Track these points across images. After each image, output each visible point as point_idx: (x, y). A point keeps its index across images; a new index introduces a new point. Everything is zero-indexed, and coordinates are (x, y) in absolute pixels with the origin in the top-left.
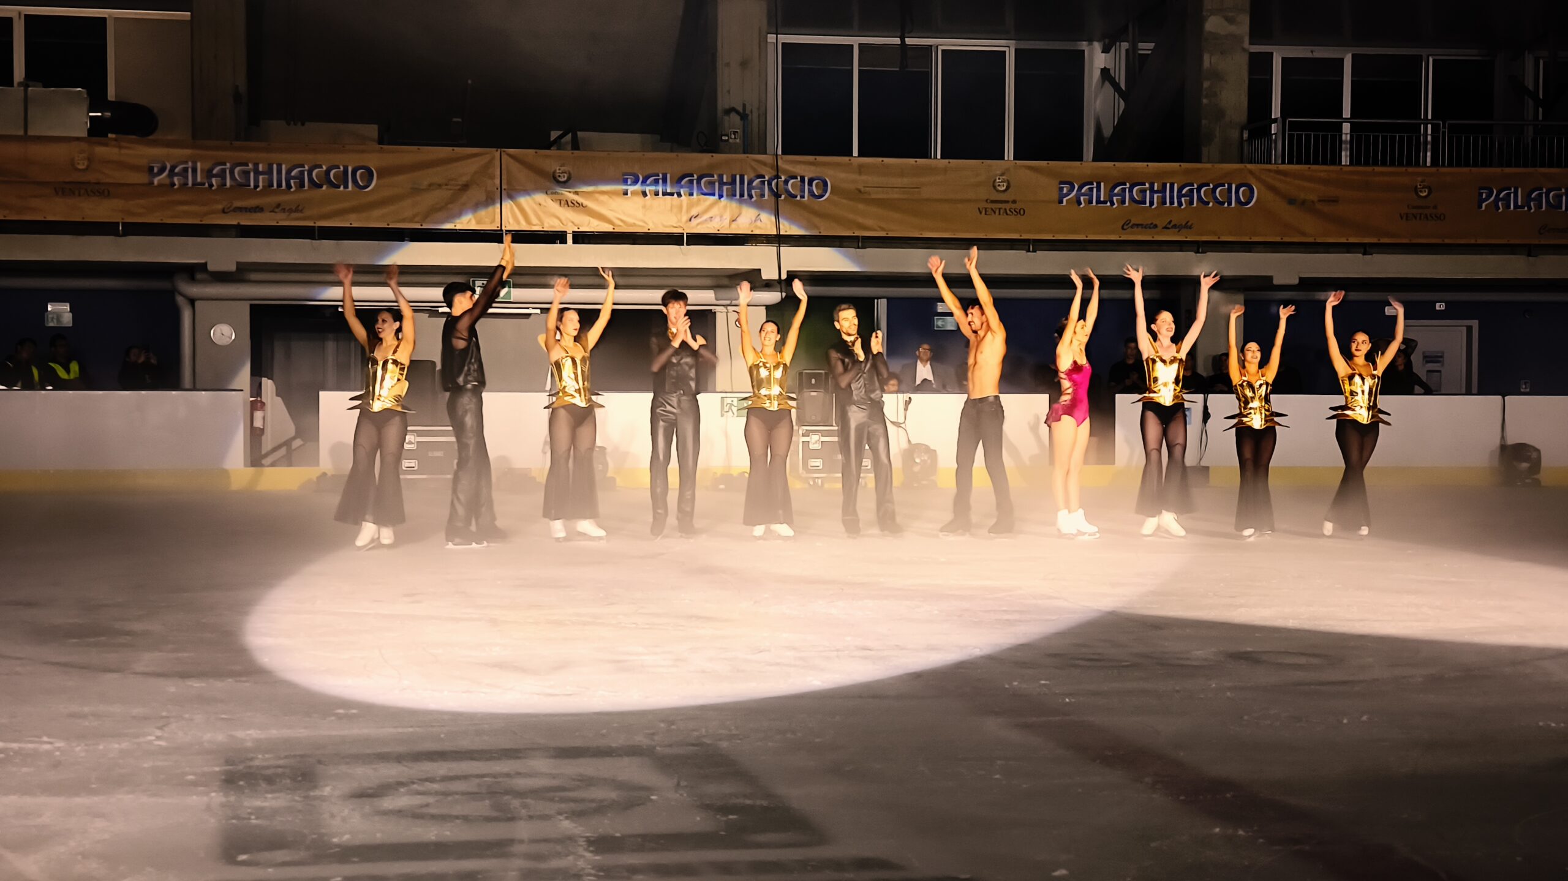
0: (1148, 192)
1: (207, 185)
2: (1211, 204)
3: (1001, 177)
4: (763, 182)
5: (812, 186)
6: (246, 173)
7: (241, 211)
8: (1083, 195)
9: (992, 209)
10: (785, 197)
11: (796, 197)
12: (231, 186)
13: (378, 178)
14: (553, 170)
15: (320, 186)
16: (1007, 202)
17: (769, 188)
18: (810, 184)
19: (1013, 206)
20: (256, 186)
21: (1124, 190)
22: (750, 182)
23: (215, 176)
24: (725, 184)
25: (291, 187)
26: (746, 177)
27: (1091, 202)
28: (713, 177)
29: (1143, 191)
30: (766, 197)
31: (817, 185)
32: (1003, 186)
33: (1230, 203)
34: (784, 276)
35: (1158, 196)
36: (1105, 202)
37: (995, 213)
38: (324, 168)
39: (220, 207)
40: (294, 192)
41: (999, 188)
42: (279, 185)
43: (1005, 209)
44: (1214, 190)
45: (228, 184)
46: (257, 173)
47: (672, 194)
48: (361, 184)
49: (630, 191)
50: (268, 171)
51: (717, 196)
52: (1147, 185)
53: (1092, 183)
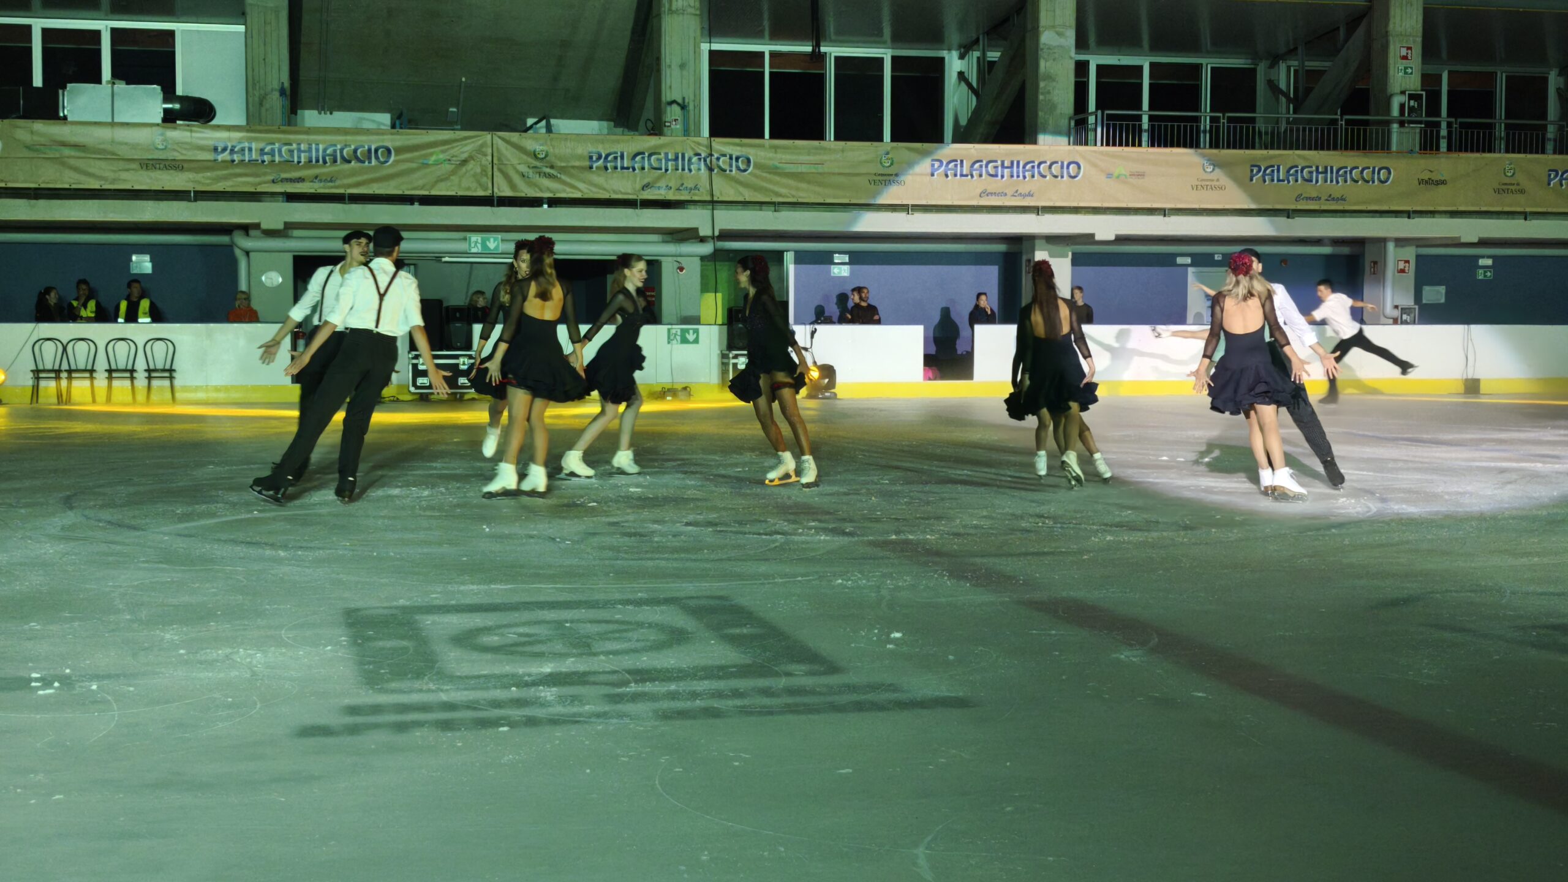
0: (1000, 168)
1: (260, 161)
2: (1048, 178)
3: (885, 155)
4: (700, 159)
5: (738, 162)
6: (291, 152)
7: (287, 181)
8: (950, 169)
9: (878, 180)
10: (716, 171)
11: (725, 171)
12: (279, 161)
13: (396, 155)
14: (533, 149)
15: (349, 162)
16: (890, 175)
17: (703, 163)
18: (737, 159)
19: (895, 178)
20: (299, 162)
21: (981, 166)
22: (689, 159)
23: (267, 154)
24: (671, 160)
25: (328, 163)
26: (687, 155)
27: (956, 175)
28: (661, 155)
29: (996, 167)
30: (703, 171)
31: (742, 161)
32: (887, 162)
33: (1062, 177)
34: (717, 233)
35: (1007, 171)
36: (967, 176)
37: (881, 183)
38: (353, 147)
39: (271, 178)
40: (328, 166)
41: (885, 164)
42: (317, 161)
43: (889, 181)
44: (1050, 167)
45: (277, 159)
46: (299, 151)
47: (628, 168)
48: (382, 159)
49: (594, 166)
50: (310, 150)
51: (663, 170)
52: (999, 163)
53: (956, 161)
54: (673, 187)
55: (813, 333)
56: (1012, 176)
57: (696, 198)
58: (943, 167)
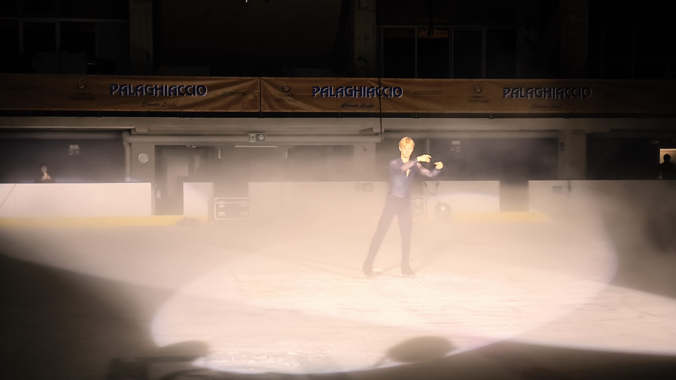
0: (543, 92)
1: (135, 94)
2: (571, 97)
3: (478, 86)
4: (373, 90)
5: (395, 91)
6: (152, 89)
7: (150, 106)
8: (514, 93)
9: (474, 100)
10: (383, 97)
11: (388, 96)
12: (145, 95)
13: (208, 91)
14: (283, 86)
15: (184, 95)
16: (480, 97)
17: (376, 92)
18: (394, 91)
19: (484, 99)
20: (156, 94)
21: (532, 91)
22: (368, 90)
23: (139, 91)
24: (358, 91)
25: (171, 95)
26: (366, 88)
27: (518, 97)
28: (352, 88)
29: (541, 92)
30: (375, 96)
31: (397, 91)
32: (479, 90)
33: (580, 96)
34: (383, 131)
35: (548, 94)
36: (524, 97)
37: (475, 102)
38: (185, 87)
39: (141, 104)
40: (172, 97)
41: (478, 91)
42: (166, 94)
43: (480, 101)
44: (573, 91)
45: (144, 94)
46: (156, 89)
47: (334, 95)
48: (201, 93)
49: (316, 94)
50: (161, 88)
51: (353, 96)
52: (543, 89)
53: (518, 88)
54: (358, 106)
55: (437, 185)
56: (551, 97)
57: (371, 111)
58: (510, 93)
